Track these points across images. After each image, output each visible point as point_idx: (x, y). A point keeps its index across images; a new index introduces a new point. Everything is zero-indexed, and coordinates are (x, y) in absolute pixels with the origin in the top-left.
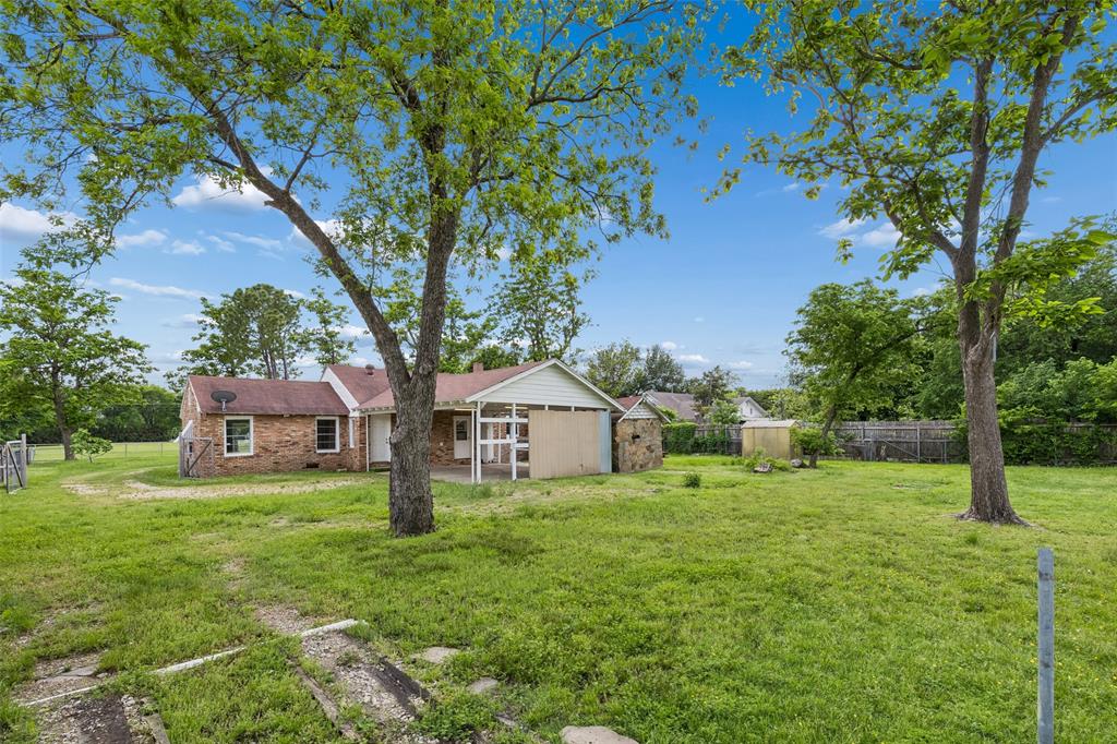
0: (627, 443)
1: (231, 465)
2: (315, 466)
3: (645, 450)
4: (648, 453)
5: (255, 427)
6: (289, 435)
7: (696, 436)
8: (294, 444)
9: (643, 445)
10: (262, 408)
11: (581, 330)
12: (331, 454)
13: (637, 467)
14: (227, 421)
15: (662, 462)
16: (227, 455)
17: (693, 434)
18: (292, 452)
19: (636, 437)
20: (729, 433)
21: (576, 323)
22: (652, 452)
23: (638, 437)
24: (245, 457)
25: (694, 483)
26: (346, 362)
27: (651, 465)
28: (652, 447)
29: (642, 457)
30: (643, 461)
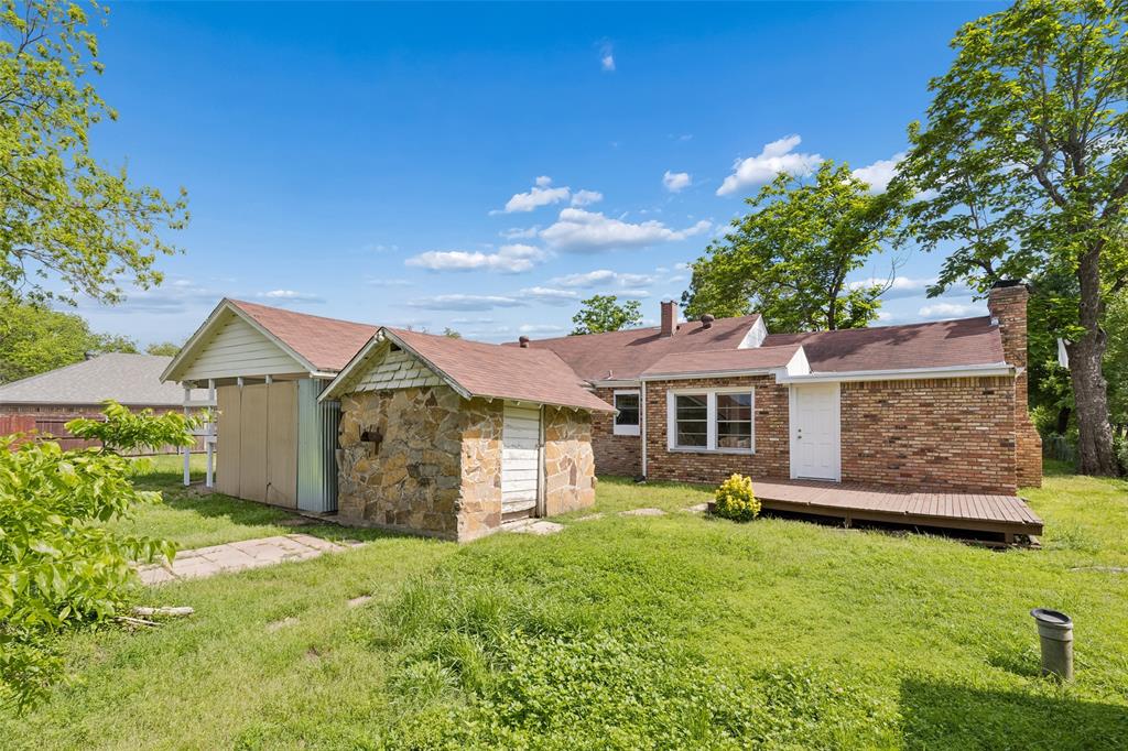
3: (405, 475)
9: (397, 459)
27: (416, 520)
28: (426, 471)
29: (393, 492)
30: (396, 504)
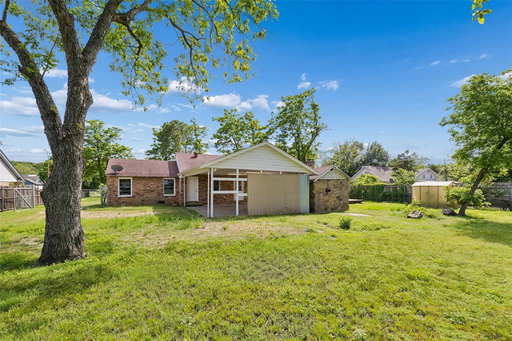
0: (322, 194)
1: (121, 201)
2: (163, 202)
3: (336, 199)
4: (337, 202)
5: (133, 183)
6: (149, 187)
7: (385, 191)
8: (152, 191)
9: (334, 195)
10: (135, 174)
11: (321, 133)
12: (171, 196)
13: (329, 210)
14: (120, 180)
15: (348, 208)
16: (119, 196)
17: (383, 189)
18: (151, 195)
19: (328, 191)
20: (406, 190)
21: (318, 129)
22: (341, 200)
23: (329, 191)
24: (128, 197)
25: (346, 226)
26: (206, 153)
27: (339, 208)
28: (341, 197)
29: (332, 203)
30: (333, 206)
